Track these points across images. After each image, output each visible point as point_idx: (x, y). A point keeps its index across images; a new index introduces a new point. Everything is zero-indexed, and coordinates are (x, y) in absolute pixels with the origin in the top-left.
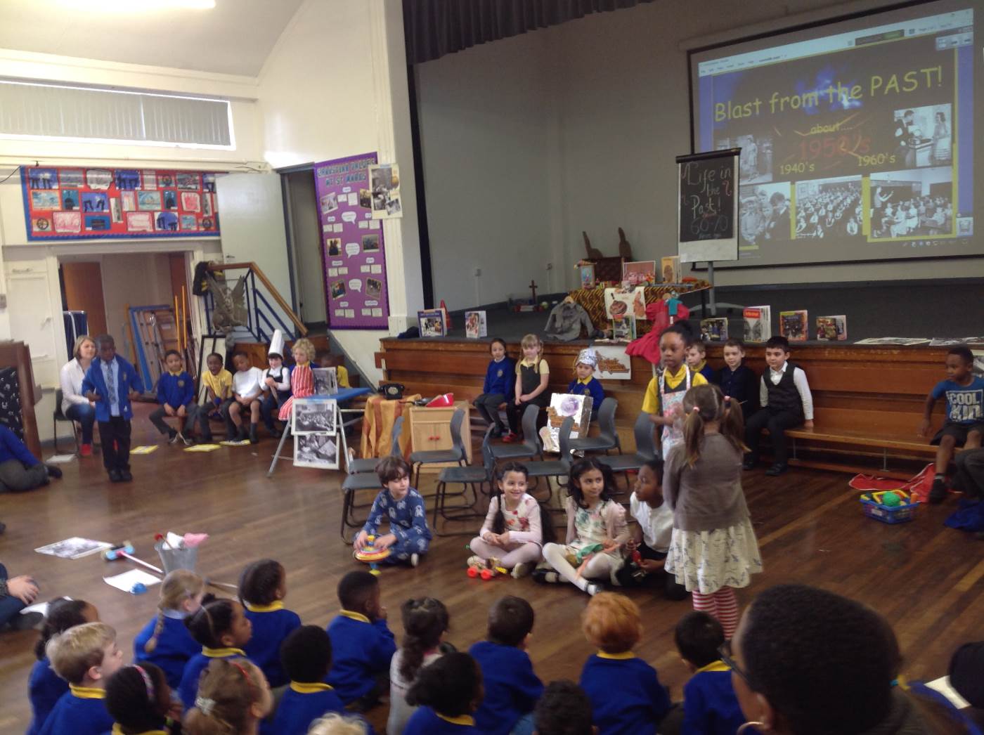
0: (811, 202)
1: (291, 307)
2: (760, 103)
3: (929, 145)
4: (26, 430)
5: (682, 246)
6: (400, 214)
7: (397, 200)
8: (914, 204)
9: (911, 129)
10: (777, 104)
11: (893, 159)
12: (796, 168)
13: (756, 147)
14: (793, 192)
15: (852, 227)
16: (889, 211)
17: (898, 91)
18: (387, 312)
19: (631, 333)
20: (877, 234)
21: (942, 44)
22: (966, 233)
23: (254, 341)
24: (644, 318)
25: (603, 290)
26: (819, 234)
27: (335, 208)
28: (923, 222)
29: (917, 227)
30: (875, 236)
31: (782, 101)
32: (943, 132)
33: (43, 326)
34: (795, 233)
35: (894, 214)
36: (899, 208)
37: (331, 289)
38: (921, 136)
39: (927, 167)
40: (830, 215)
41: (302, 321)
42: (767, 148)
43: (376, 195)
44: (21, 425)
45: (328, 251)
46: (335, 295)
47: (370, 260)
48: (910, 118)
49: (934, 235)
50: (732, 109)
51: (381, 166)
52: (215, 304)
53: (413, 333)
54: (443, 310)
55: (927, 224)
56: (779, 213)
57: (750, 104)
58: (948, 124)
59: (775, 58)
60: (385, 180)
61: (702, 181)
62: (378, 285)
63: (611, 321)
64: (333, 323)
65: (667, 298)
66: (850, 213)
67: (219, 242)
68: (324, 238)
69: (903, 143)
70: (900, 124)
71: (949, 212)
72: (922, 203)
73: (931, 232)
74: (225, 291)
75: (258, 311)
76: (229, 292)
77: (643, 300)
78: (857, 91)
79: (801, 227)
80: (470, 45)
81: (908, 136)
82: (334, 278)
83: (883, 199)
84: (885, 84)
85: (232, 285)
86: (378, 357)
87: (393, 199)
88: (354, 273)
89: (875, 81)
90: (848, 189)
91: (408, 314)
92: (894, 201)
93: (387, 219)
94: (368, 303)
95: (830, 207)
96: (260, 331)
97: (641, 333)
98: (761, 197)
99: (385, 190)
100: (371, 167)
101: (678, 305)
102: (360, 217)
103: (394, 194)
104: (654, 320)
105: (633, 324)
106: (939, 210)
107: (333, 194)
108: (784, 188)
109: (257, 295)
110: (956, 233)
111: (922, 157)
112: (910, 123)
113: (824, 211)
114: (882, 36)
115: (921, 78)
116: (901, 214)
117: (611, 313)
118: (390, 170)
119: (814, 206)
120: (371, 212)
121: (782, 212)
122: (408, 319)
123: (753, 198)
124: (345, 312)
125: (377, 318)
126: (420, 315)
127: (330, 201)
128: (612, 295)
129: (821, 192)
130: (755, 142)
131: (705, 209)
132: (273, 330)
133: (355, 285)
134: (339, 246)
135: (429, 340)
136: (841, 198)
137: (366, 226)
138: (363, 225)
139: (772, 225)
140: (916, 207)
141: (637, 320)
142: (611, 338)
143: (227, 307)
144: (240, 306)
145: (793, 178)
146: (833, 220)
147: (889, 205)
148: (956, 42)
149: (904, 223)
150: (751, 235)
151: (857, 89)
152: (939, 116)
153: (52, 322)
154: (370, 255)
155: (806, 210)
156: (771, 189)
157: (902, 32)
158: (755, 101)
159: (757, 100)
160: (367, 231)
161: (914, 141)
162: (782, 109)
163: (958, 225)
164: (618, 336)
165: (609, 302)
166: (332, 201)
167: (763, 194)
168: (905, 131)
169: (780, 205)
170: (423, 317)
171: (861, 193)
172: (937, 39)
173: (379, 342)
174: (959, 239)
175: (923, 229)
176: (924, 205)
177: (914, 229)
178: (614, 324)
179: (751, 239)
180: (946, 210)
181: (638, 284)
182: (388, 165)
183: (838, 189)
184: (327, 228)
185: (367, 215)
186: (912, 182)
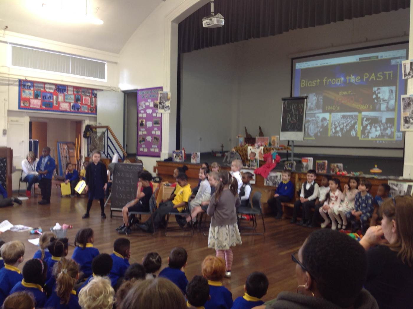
0: (337, 122)
1: (122, 146)
2: (319, 81)
3: (386, 103)
4: (7, 183)
5: (281, 133)
6: (169, 111)
7: (169, 106)
8: (379, 126)
9: (379, 95)
10: (326, 82)
11: (371, 107)
12: (332, 108)
13: (317, 99)
14: (330, 117)
15: (353, 133)
16: (369, 128)
17: (375, 79)
18: (160, 150)
19: (257, 165)
20: (363, 136)
21: (393, 62)
22: (399, 139)
23: (106, 158)
24: (263, 159)
25: (247, 148)
26: (340, 135)
27: (144, 107)
28: (382, 133)
29: (380, 135)
30: (362, 137)
31: (328, 81)
32: (392, 97)
33: (20, 144)
34: (330, 134)
35: (370, 129)
36: (373, 127)
37: (139, 140)
38: (383, 99)
39: (386, 111)
40: (345, 127)
41: (126, 151)
42: (321, 99)
43: (160, 103)
44: (5, 181)
45: (139, 124)
46: (140, 142)
47: (156, 129)
48: (379, 91)
49: (386, 139)
50: (308, 83)
51: (164, 92)
52: (91, 142)
53: (170, 159)
54: (183, 151)
55: (384, 134)
56: (324, 125)
57: (315, 81)
58: (394, 94)
59: (326, 64)
60: (165, 97)
61: (292, 108)
62: (158, 139)
63: (249, 160)
64: (138, 153)
65: (272, 152)
66: (353, 127)
67: (96, 118)
68: (139, 119)
69: (376, 101)
70: (375, 93)
71: (393, 130)
72: (382, 125)
73: (385, 137)
74: (96, 137)
75: (108, 146)
76: (97, 137)
77: (262, 152)
78: (359, 79)
79: (333, 131)
80: (203, 47)
81: (378, 98)
82: (141, 135)
83: (367, 123)
84: (370, 76)
85: (99, 135)
86: (155, 168)
87: (167, 105)
88: (149, 134)
89: (366, 75)
90: (352, 118)
91: (169, 152)
92: (371, 124)
93: (164, 113)
94: (153, 146)
95: (345, 124)
96: (108, 154)
97: (261, 165)
98: (317, 119)
99: (164, 101)
100: (160, 92)
101: (276, 155)
102: (154, 112)
103: (168, 103)
104: (267, 161)
105: (258, 162)
106: (389, 129)
107: (144, 102)
108: (327, 115)
109: (109, 140)
110: (395, 138)
111: (383, 107)
112: (379, 93)
113: (342, 126)
114: (370, 58)
115: (384, 75)
116: (373, 129)
117: (250, 156)
118: (167, 94)
119: (338, 123)
120: (158, 110)
121: (325, 125)
122: (169, 154)
123: (314, 119)
124: (144, 149)
125: (157, 153)
126: (173, 152)
127: (142, 105)
128: (251, 150)
129: (341, 118)
130: (316, 96)
131: (292, 120)
132: (114, 154)
133: (149, 138)
134: (144, 123)
135: (176, 163)
136: (349, 121)
137: (156, 115)
138: (154, 115)
139: (321, 130)
140: (380, 126)
141: (260, 161)
142: (249, 166)
143: (96, 143)
144: (101, 143)
145: (330, 112)
146: (346, 130)
147: (369, 125)
148: (399, 62)
149: (374, 133)
150: (312, 133)
151: (358, 78)
152: (391, 91)
153: (24, 143)
154: (156, 127)
155: (335, 125)
156: (321, 115)
157: (377, 57)
158: (317, 80)
159: (318, 80)
160: (156, 117)
161: (380, 100)
162: (328, 83)
163: (396, 135)
164: (251, 166)
165: (249, 152)
166: (143, 104)
167: (318, 117)
168: (377, 96)
169: (324, 122)
170: (175, 153)
171: (357, 120)
172: (391, 61)
173: (156, 162)
174: (396, 141)
175: (382, 136)
176: (383, 126)
177: (378, 136)
178: (250, 161)
179: (312, 135)
180: (392, 129)
181: (262, 145)
182: (167, 92)
183: (348, 117)
184: (140, 115)
185: (156, 111)
186: (378, 117)
